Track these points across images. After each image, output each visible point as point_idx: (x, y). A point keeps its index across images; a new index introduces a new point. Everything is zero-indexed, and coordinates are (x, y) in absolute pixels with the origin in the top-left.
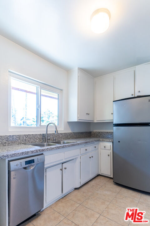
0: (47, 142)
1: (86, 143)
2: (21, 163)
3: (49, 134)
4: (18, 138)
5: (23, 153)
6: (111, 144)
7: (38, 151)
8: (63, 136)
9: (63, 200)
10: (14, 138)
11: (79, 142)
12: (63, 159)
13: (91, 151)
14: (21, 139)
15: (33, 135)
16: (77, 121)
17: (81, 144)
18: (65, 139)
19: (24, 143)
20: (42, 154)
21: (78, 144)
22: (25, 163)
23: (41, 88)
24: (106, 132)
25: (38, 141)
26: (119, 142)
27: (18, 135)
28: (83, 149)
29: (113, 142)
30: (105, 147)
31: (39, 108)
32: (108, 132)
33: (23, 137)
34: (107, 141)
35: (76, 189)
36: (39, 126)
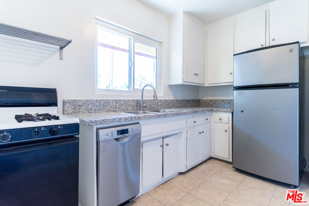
0: (143, 110)
1: (195, 112)
2: (112, 132)
3: (144, 100)
4: (106, 104)
5: (114, 119)
6: (230, 115)
7: (133, 118)
8: (163, 104)
9: (164, 187)
10: (101, 103)
11: (185, 111)
12: (164, 132)
13: (201, 124)
14: (110, 105)
15: (124, 100)
16: (181, 83)
17: (188, 113)
18: (166, 108)
19: (114, 111)
20: (138, 123)
21: (184, 113)
22: (116, 133)
23: (135, 40)
24: (221, 100)
25: (131, 108)
26: (242, 111)
27: (106, 100)
28: (190, 121)
29: (232, 113)
30: (220, 119)
31: (132, 66)
32: (224, 100)
33: (112, 103)
34: (224, 111)
35: (180, 174)
36: (132, 90)
